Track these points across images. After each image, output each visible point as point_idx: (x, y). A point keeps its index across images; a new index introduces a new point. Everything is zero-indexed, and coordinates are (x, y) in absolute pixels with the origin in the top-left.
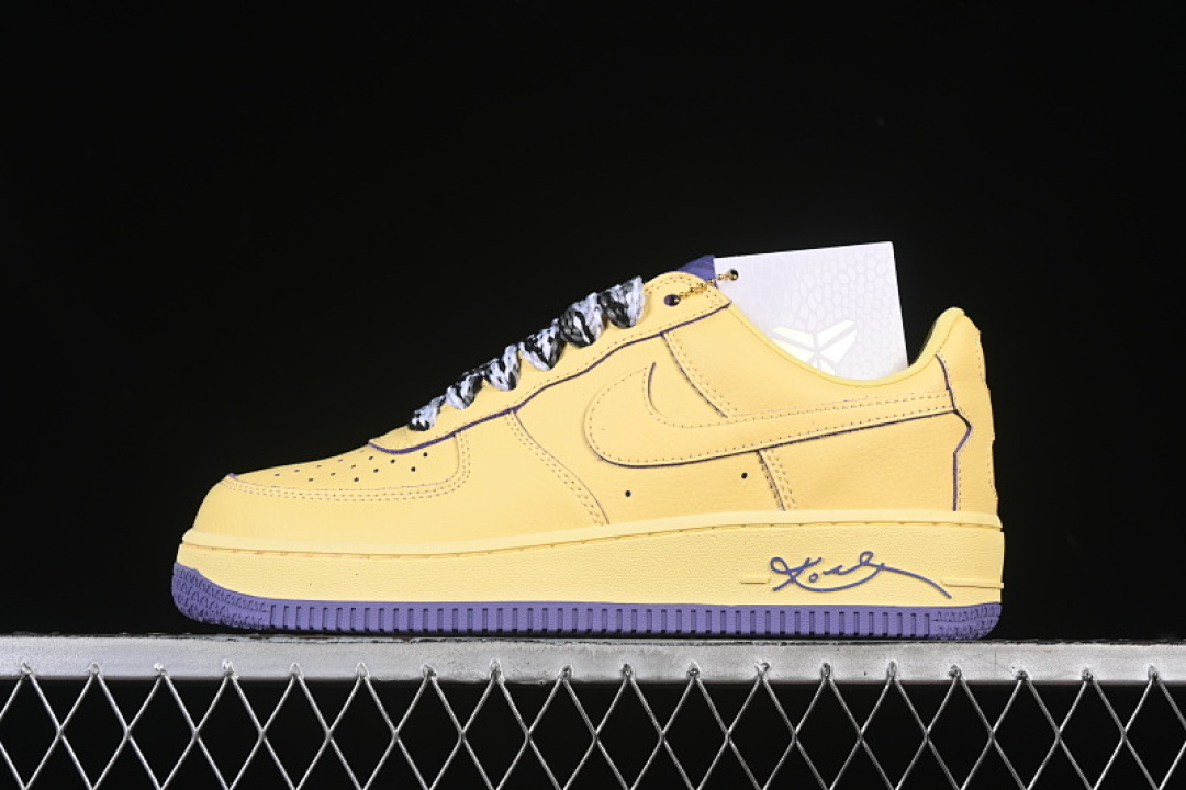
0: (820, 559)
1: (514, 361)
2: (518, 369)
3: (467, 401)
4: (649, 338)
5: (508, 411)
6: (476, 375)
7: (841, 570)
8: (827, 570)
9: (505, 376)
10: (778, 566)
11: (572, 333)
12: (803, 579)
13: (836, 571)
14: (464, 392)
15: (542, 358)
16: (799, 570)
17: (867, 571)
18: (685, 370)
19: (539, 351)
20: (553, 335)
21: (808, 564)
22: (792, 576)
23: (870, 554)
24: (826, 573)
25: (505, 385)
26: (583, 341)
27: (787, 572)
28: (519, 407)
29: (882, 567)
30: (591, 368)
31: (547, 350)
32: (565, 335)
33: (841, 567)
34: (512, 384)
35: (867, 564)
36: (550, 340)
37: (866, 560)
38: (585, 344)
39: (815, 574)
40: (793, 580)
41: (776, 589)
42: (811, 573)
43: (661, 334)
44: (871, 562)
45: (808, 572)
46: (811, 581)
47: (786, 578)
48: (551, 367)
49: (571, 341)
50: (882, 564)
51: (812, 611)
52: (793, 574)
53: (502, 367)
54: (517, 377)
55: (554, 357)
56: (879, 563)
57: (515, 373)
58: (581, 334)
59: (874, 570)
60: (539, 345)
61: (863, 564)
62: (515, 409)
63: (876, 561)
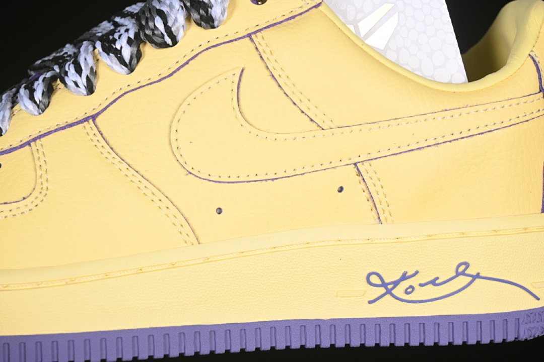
0: (417, 272)
1: (91, 62)
2: (93, 72)
3: (42, 106)
4: (236, 40)
5: (86, 120)
6: (49, 75)
7: (437, 282)
8: (423, 282)
9: (82, 81)
10: (375, 279)
11: (154, 34)
12: (399, 291)
13: (433, 282)
14: (38, 96)
15: (122, 61)
16: (396, 283)
17: (463, 280)
18: (276, 76)
19: (118, 53)
20: (132, 37)
21: (404, 277)
22: (388, 288)
23: (467, 265)
24: (421, 285)
25: (83, 90)
26: (165, 42)
27: (384, 284)
28: (98, 114)
29: (478, 276)
30: (175, 72)
31: (127, 53)
32: (145, 35)
33: (437, 278)
34: (90, 89)
35: (463, 273)
36: (130, 41)
37: (462, 269)
38: (167, 46)
39: (411, 287)
40: (389, 292)
41: (370, 302)
42: (407, 286)
43: (249, 35)
44: (467, 272)
45: (405, 284)
46: (406, 292)
47: (382, 290)
48: (131, 70)
49: (152, 42)
50: (478, 274)
51: (408, 322)
52: (390, 287)
53: (79, 70)
54: (94, 82)
55: (134, 61)
56: (474, 273)
57: (91, 77)
58: (162, 36)
59: (470, 279)
60: (118, 47)
61: (458, 274)
62: (94, 117)
63: (471, 271)
